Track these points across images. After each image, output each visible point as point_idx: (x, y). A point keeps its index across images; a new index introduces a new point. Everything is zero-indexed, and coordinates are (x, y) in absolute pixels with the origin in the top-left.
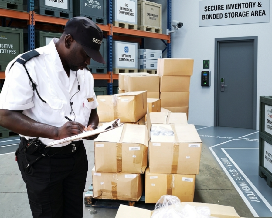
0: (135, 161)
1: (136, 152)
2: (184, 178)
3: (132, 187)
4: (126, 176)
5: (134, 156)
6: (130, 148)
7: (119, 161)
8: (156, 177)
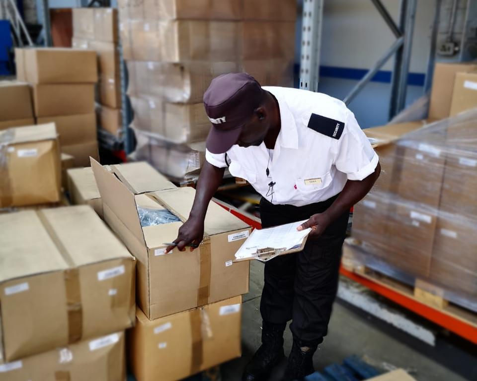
0: (115, 303)
1: (115, 282)
2: (223, 310)
3: (110, 366)
4: (94, 345)
5: (112, 292)
6: (102, 276)
7: (75, 316)
8: (168, 326)
